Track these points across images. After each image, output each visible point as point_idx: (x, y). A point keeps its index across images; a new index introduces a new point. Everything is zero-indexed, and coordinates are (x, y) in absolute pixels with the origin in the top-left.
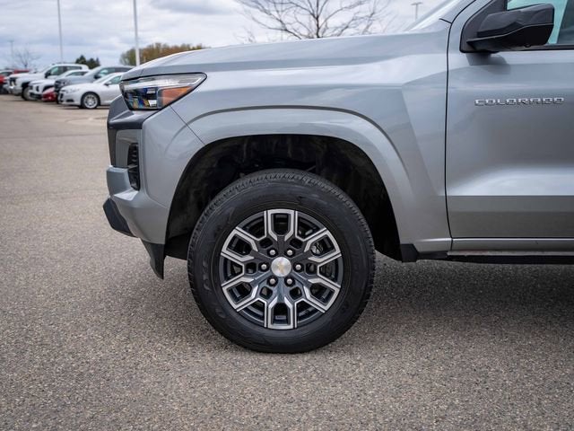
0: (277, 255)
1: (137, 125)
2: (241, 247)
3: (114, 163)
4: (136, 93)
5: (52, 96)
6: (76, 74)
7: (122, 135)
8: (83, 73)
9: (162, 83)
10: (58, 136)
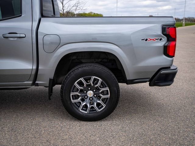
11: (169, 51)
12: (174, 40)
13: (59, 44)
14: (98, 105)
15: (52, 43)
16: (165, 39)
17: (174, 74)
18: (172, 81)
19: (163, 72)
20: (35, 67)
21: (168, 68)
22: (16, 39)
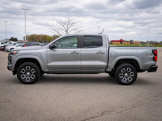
0: (28, 72)
1: (11, 57)
2: (23, 71)
3: (9, 61)
4: (11, 53)
5: (3, 49)
6: (10, 43)
7: (9, 58)
8: (11, 43)
9: (14, 52)
10: (3, 59)
11: (155, 59)
12: (157, 55)
13: (117, 56)
14: (130, 79)
15: (114, 56)
16: (153, 55)
17: (156, 68)
18: (156, 70)
19: (153, 67)
20: (107, 64)
21: (154, 65)
22: (101, 54)
